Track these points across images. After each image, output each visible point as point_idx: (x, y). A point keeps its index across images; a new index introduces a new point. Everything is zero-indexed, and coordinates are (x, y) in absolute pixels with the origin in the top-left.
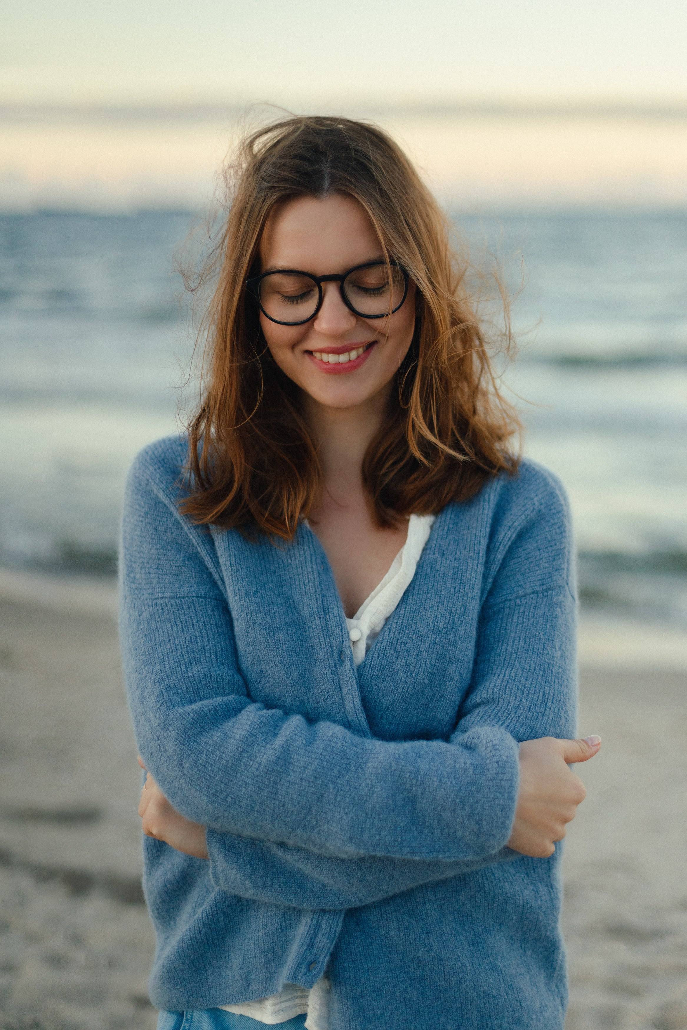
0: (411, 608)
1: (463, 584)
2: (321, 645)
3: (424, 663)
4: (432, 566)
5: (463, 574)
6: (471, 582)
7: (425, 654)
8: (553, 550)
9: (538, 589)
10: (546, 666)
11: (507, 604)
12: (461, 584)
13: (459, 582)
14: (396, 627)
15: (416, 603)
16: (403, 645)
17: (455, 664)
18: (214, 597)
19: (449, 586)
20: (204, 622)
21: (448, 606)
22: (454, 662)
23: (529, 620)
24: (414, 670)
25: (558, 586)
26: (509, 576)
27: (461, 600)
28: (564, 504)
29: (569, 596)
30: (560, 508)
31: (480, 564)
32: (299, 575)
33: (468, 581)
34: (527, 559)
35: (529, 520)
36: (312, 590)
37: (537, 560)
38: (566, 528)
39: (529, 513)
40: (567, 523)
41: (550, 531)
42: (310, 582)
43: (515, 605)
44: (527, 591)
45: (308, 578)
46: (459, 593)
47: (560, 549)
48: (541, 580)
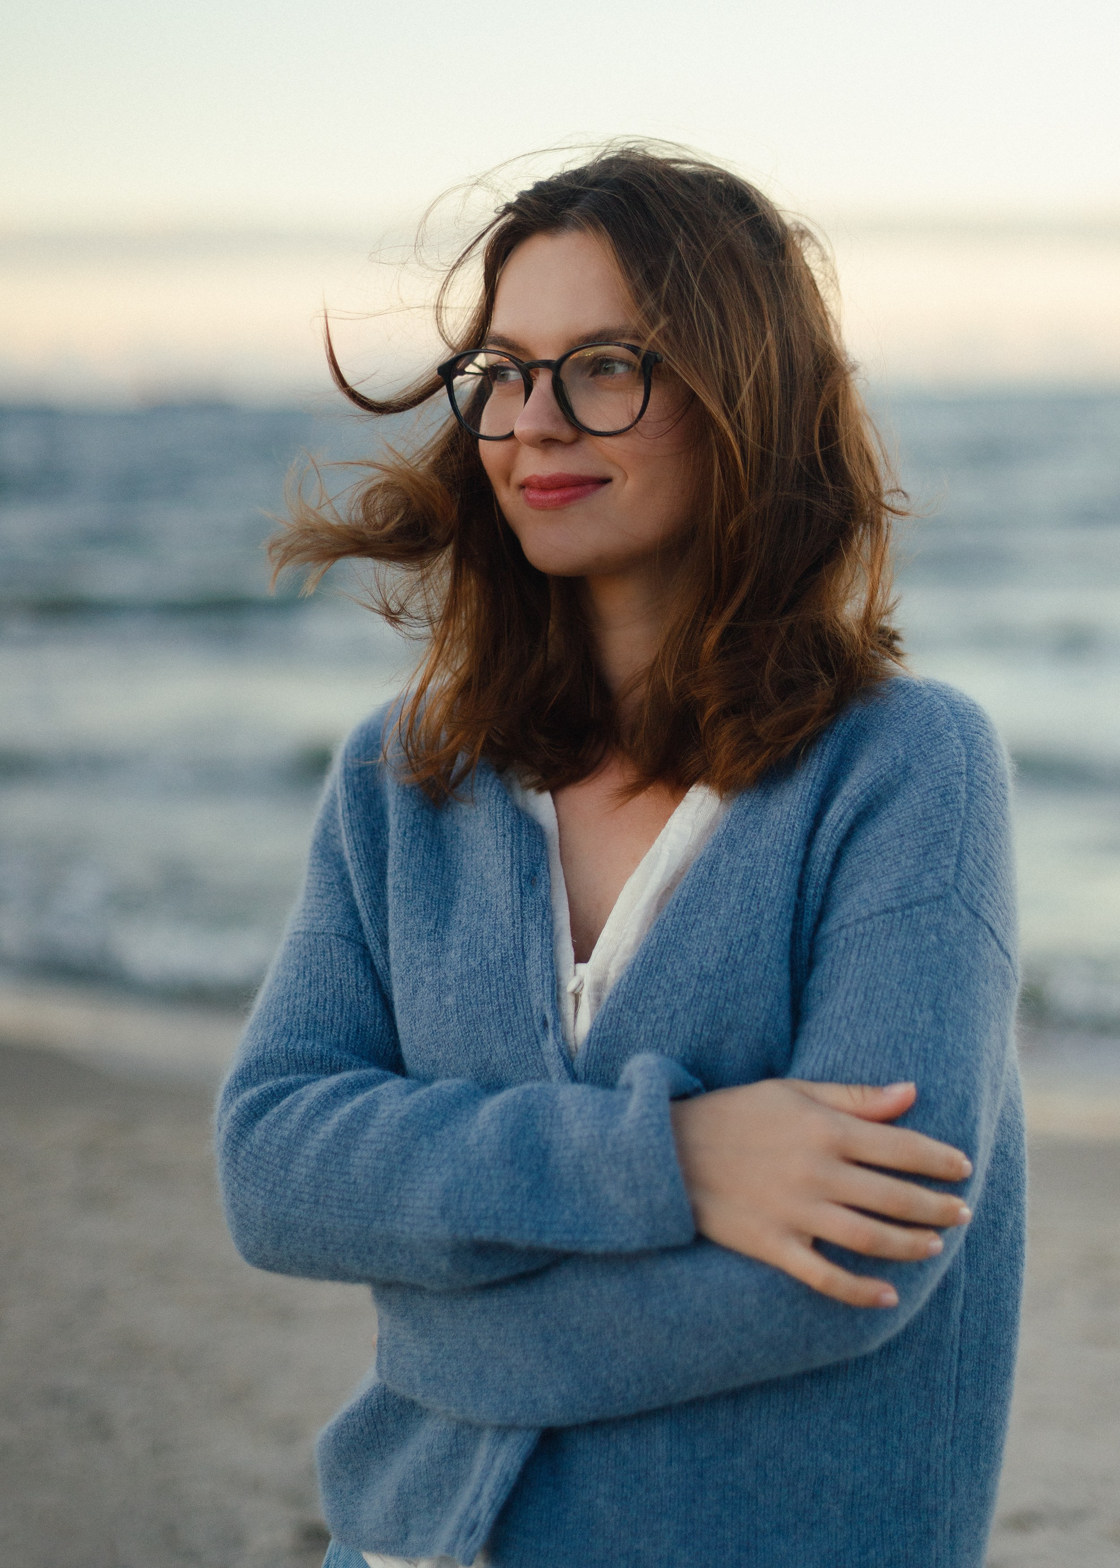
0: (668, 937)
1: (757, 897)
2: (516, 1008)
4: (712, 867)
5: (759, 880)
6: (771, 895)
7: (681, 1016)
8: (925, 835)
9: (894, 905)
10: (901, 1038)
12: (754, 898)
13: (750, 894)
14: (640, 971)
15: (678, 929)
16: (649, 1001)
17: (736, 1032)
19: (733, 899)
21: (727, 934)
22: (736, 1030)
23: (875, 959)
24: (667, 1044)
25: (933, 897)
26: (852, 885)
27: (750, 924)
28: (963, 755)
29: (964, 913)
30: (950, 761)
31: (789, 864)
32: (497, 897)
33: (765, 893)
34: (880, 854)
35: (885, 784)
36: (508, 921)
37: (896, 855)
38: (958, 795)
39: (884, 772)
40: (962, 788)
41: (924, 802)
42: (507, 908)
43: (855, 933)
44: (875, 909)
45: (506, 902)
46: (748, 913)
47: (941, 833)
48: (900, 888)
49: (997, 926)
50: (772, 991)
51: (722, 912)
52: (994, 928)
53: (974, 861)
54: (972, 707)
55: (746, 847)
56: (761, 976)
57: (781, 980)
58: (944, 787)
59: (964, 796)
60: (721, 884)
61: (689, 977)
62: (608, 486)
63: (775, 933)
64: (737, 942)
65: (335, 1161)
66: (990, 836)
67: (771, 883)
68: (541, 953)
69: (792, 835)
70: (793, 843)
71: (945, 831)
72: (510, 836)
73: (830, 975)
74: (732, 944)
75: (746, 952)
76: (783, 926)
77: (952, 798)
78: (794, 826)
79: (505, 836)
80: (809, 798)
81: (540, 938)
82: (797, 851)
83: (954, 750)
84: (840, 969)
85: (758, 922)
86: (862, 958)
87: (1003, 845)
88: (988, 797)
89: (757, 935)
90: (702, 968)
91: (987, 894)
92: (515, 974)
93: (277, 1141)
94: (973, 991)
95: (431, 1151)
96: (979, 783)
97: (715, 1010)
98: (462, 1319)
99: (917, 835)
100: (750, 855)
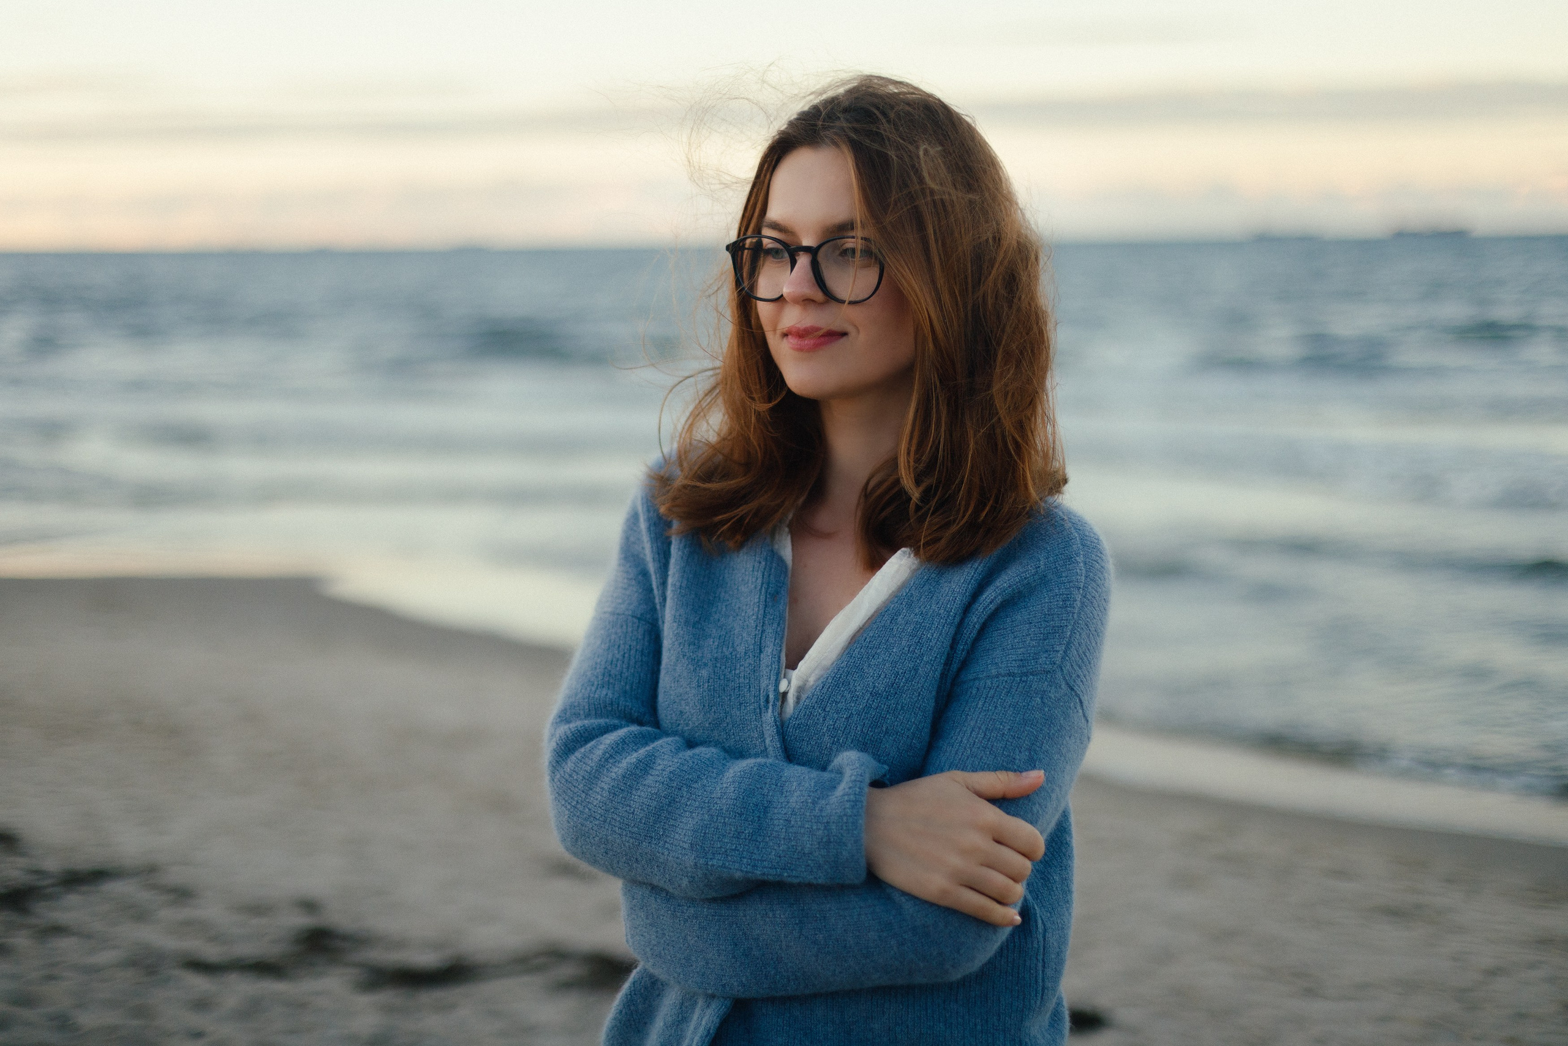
0: (854, 662)
1: (921, 644)
2: (750, 687)
3: (855, 729)
4: (893, 618)
7: (855, 718)
8: (1047, 626)
9: (1016, 671)
11: (977, 683)
12: (919, 644)
13: (917, 641)
18: (650, 621)
19: (904, 643)
20: (630, 646)
21: (896, 667)
23: (996, 708)
25: (1044, 671)
26: (989, 650)
27: (913, 662)
28: (1083, 575)
29: (1064, 686)
30: (1074, 578)
31: (947, 624)
32: (747, 605)
33: (927, 642)
34: (1013, 633)
35: (1027, 584)
36: (753, 624)
37: (1024, 636)
38: (1075, 603)
39: (1028, 576)
40: (1079, 597)
41: (1051, 602)
42: (753, 615)
43: (985, 686)
44: (1002, 671)
45: (753, 610)
46: (913, 654)
47: (1058, 627)
48: (1022, 660)
49: (1085, 699)
50: (922, 711)
51: (894, 650)
52: (1083, 700)
53: (1077, 651)
54: (1096, 541)
55: (920, 607)
56: (916, 699)
57: (929, 705)
58: (1066, 594)
59: (1079, 604)
60: (897, 630)
61: (864, 692)
62: (845, 338)
63: (930, 671)
64: (902, 673)
65: (621, 796)
66: (1091, 635)
67: (933, 636)
68: (773, 651)
69: (953, 605)
70: (953, 611)
71: (1061, 626)
72: (764, 563)
73: (963, 711)
74: (898, 674)
75: (907, 680)
76: (936, 667)
77: (1070, 604)
78: (956, 599)
79: (760, 563)
80: (970, 582)
81: (773, 640)
82: (955, 617)
83: (1078, 571)
84: (970, 709)
85: (918, 661)
86: (987, 705)
87: (1099, 642)
88: (1094, 608)
89: (916, 670)
90: (874, 687)
91: (1082, 677)
92: (753, 663)
93: (582, 773)
94: (1060, 742)
95: (689, 799)
96: (1089, 597)
97: (879, 718)
98: (680, 921)
99: (1041, 625)
100: (922, 613)
